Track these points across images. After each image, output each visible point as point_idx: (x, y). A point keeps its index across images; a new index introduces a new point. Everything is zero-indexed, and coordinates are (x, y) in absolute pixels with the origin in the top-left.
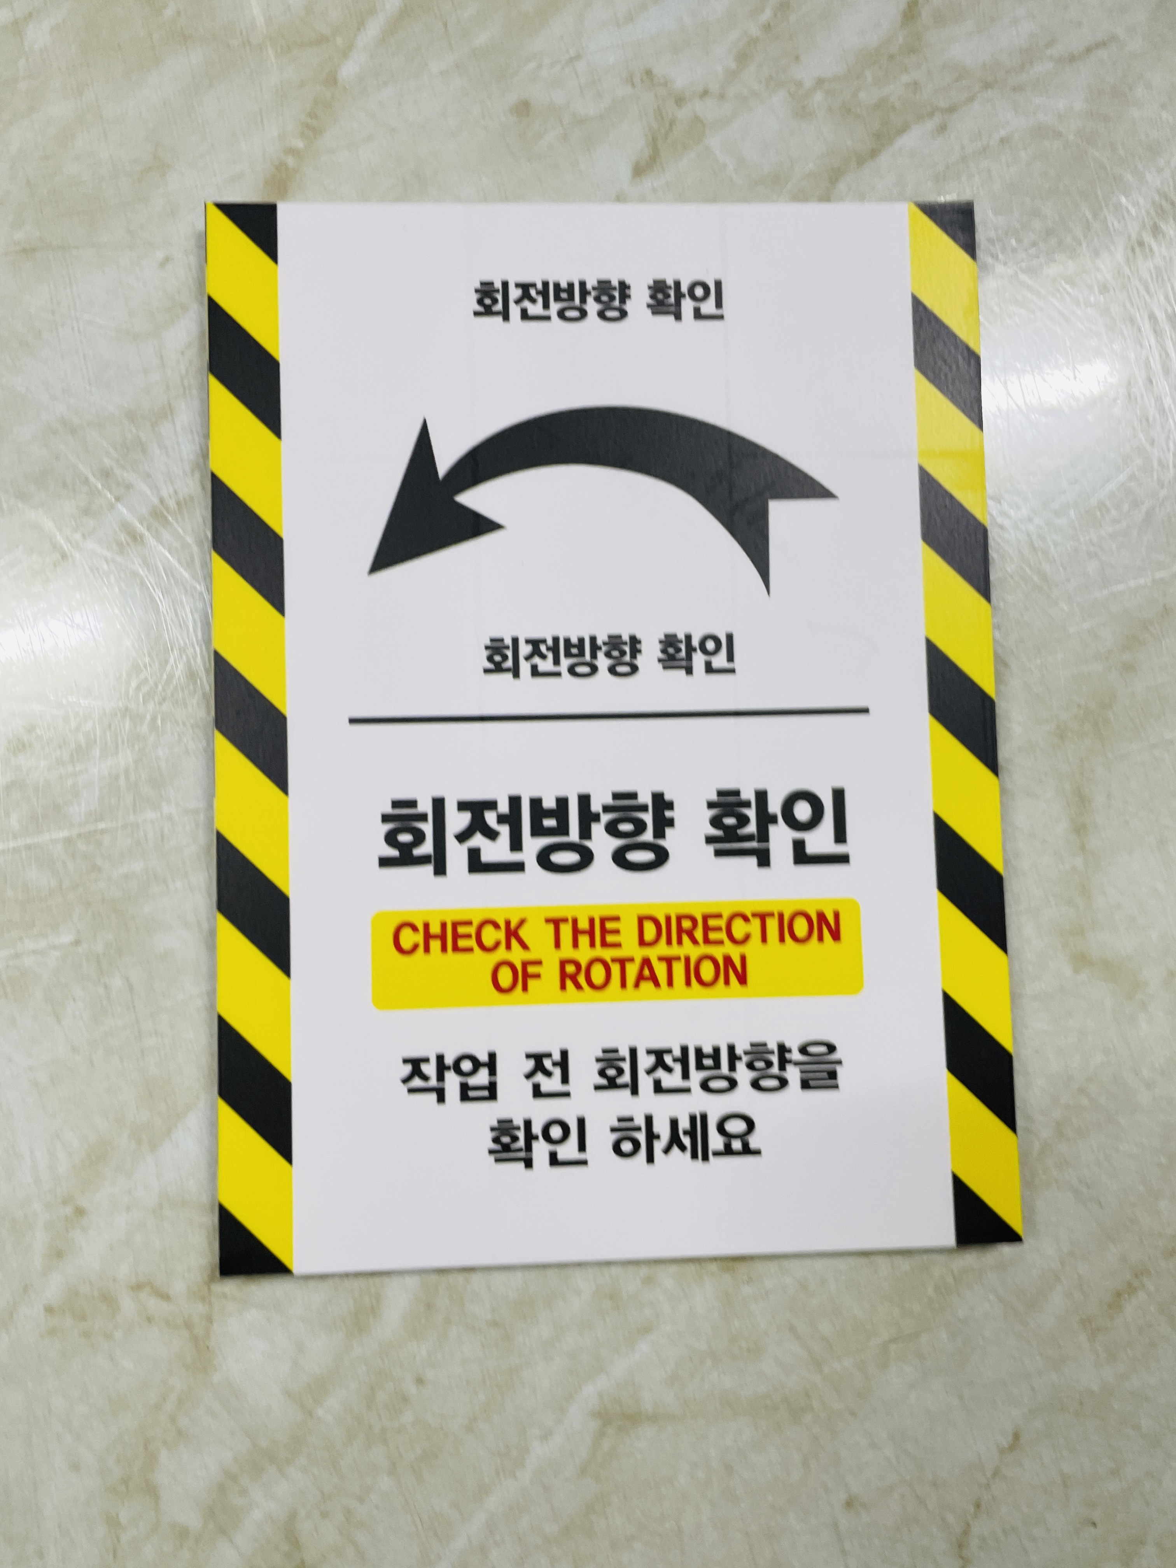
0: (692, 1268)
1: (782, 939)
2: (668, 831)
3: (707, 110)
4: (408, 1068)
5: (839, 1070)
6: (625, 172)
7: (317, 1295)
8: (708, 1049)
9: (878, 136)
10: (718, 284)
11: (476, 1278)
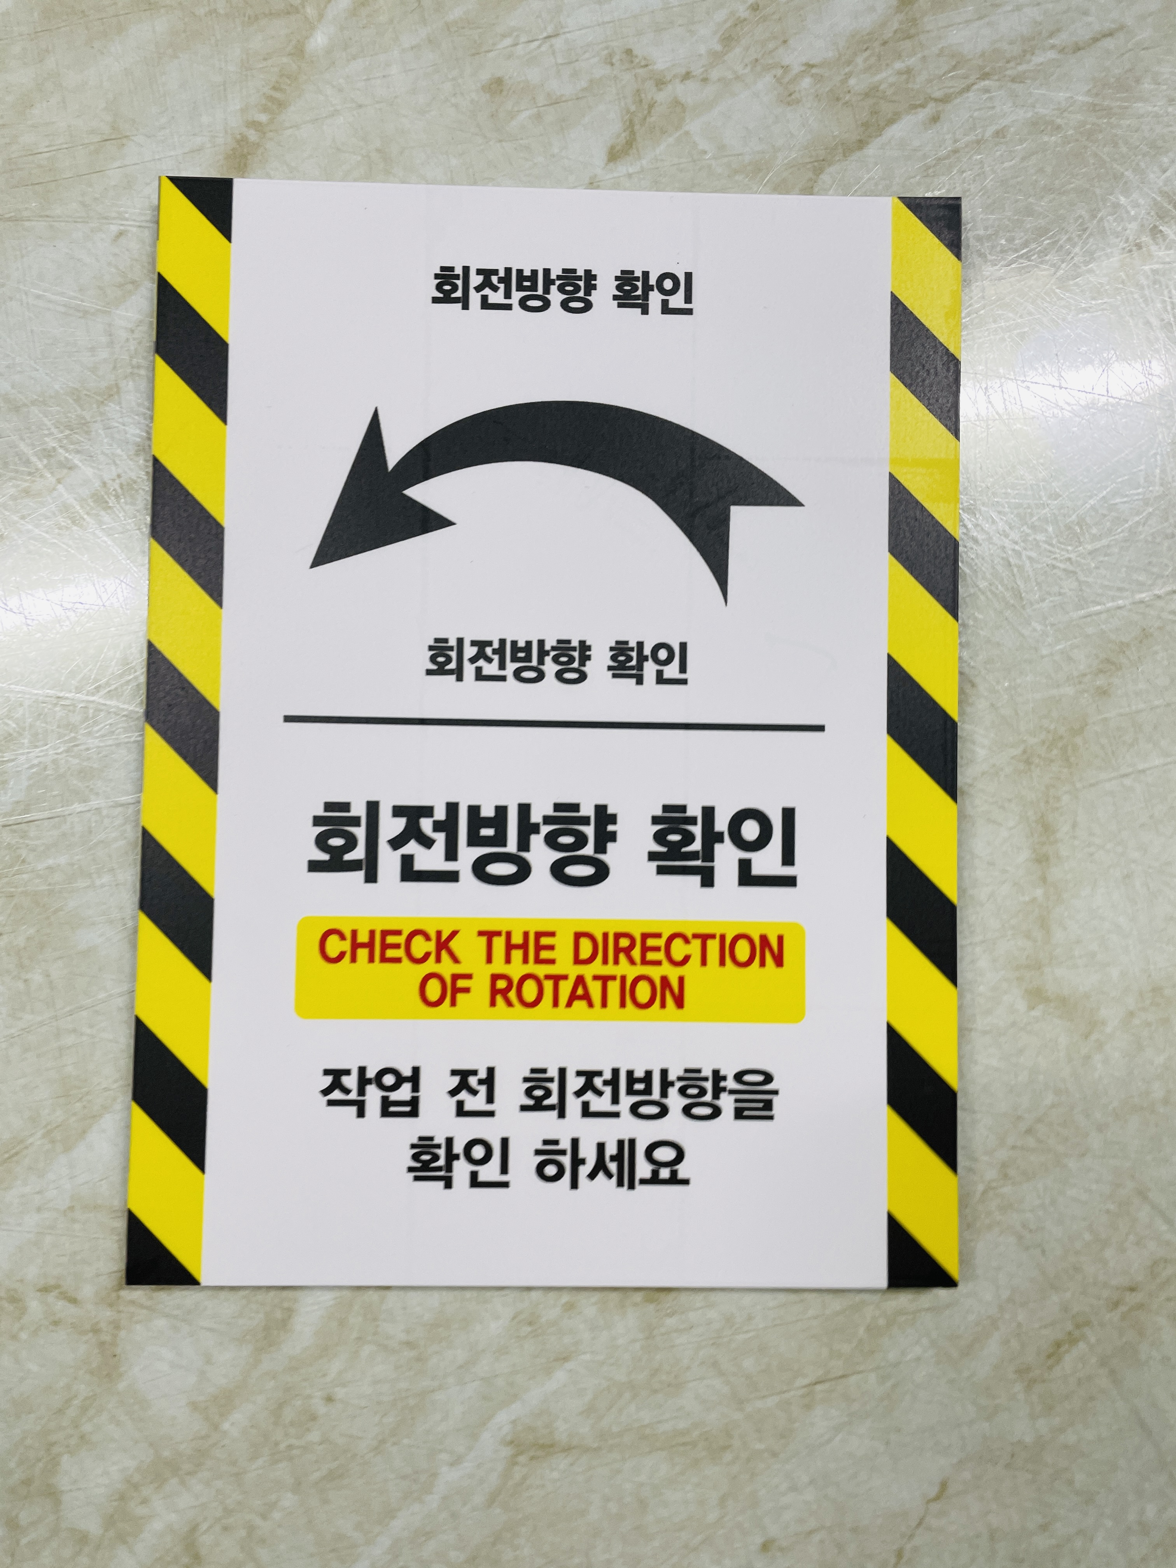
0: (614, 1295)
1: (722, 963)
2: (610, 846)
3: (687, 92)
4: (329, 1079)
5: (776, 1100)
6: (599, 156)
7: (228, 1306)
8: (639, 1074)
9: (866, 125)
10: (689, 276)
11: (391, 1296)
